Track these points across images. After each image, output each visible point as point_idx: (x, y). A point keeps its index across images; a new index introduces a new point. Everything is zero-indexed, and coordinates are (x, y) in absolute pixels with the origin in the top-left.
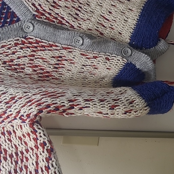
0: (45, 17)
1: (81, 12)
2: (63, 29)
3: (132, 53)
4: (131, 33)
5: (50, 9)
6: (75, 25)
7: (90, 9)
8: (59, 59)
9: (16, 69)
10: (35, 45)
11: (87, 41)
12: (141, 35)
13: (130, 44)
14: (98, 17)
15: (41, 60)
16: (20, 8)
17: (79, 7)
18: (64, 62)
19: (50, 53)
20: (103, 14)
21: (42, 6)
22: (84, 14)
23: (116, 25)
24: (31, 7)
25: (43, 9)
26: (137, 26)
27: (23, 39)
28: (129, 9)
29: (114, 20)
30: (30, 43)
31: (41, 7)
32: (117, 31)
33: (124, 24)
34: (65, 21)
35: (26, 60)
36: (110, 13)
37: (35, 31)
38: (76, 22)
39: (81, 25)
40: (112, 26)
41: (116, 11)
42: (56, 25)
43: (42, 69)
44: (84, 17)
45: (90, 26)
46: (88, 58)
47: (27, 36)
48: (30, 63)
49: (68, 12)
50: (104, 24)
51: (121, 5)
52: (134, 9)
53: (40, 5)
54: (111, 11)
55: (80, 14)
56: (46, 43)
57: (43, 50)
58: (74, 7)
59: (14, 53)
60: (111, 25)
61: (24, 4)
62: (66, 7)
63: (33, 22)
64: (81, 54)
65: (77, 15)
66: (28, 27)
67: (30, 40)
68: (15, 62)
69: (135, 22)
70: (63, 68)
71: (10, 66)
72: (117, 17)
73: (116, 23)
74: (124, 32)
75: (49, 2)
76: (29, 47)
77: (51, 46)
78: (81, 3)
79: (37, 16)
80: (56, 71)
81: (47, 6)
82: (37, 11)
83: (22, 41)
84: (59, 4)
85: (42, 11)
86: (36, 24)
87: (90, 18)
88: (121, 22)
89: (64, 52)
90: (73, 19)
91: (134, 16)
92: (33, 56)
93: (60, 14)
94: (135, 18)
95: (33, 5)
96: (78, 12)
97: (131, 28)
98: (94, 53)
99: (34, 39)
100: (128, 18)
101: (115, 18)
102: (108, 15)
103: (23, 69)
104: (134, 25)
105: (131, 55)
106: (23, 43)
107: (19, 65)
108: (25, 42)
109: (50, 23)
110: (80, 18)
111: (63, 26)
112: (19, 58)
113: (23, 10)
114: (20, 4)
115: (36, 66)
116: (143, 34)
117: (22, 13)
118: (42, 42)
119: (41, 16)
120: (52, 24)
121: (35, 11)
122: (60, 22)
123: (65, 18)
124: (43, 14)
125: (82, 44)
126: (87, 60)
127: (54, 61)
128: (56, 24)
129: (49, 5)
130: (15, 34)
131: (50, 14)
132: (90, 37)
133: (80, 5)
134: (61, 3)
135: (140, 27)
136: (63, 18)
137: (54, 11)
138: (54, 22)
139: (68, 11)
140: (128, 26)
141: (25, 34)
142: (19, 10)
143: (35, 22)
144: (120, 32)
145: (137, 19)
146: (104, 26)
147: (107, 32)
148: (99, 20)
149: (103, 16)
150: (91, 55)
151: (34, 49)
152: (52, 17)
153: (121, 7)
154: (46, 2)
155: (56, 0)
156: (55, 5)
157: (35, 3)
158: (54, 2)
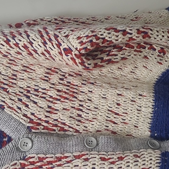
0: (42, 127)
1: (84, 112)
2: (67, 136)
4: (149, 123)
5: (46, 117)
6: (81, 128)
7: (93, 105)
10: (39, 164)
12: (162, 124)
13: (152, 136)
14: (105, 113)
16: (9, 124)
17: (80, 105)
20: (111, 108)
21: (35, 114)
22: (88, 114)
23: (129, 119)
24: (22, 119)
25: (37, 118)
26: (154, 114)
27: (22, 162)
28: (140, 95)
29: (125, 112)
30: (31, 163)
31: (35, 116)
32: (132, 125)
33: (138, 115)
34: (67, 127)
36: (118, 104)
37: (35, 146)
38: (81, 126)
39: (87, 127)
40: (125, 120)
41: (124, 102)
42: (58, 134)
44: (88, 117)
45: (98, 127)
47: (26, 157)
49: (68, 116)
50: (114, 120)
51: (129, 92)
52: (145, 94)
53: (33, 114)
54: (119, 103)
55: (83, 115)
56: (52, 157)
57: (51, 168)
58: (74, 108)
60: (122, 119)
61: (14, 118)
62: (64, 109)
63: (30, 136)
64: (101, 159)
65: (80, 116)
66: (25, 144)
67: (31, 160)
69: (150, 110)
72: (128, 108)
73: (128, 116)
74: (140, 125)
75: (43, 108)
77: (59, 159)
78: (81, 101)
79: (32, 128)
81: (42, 113)
82: (31, 121)
83: (21, 164)
84: (55, 108)
85: (37, 120)
86: (35, 138)
87: (95, 117)
88: (134, 113)
89: (79, 162)
90: (77, 123)
91: (148, 103)
93: (59, 120)
94: (149, 105)
95: (25, 115)
96: (80, 113)
97: (147, 118)
98: (117, 154)
99: (36, 156)
100: (141, 107)
101: (126, 110)
102: (117, 108)
104: (151, 113)
106: (23, 166)
108: (25, 164)
109: (51, 133)
110: (84, 119)
111: (66, 133)
113: (13, 126)
114: (9, 119)
116: (164, 122)
117: (13, 129)
118: (47, 158)
119: (38, 127)
120: (52, 133)
121: (29, 122)
122: (62, 129)
123: (66, 123)
124: (39, 124)
128: (58, 132)
129: (44, 112)
130: (9, 158)
131: (47, 122)
133: (81, 103)
134: (58, 106)
135: (158, 114)
136: (64, 124)
137: (52, 117)
138: (55, 130)
139: (68, 113)
140: (143, 116)
141: (24, 154)
142: (9, 126)
143: (32, 136)
144: (136, 125)
145: (153, 106)
146: (114, 123)
147: (120, 129)
148: (107, 117)
149: (111, 111)
150: (115, 157)
152: (51, 125)
153: (129, 95)
154: (39, 109)
155: (50, 104)
156: (51, 110)
157: (26, 113)
158: (49, 107)
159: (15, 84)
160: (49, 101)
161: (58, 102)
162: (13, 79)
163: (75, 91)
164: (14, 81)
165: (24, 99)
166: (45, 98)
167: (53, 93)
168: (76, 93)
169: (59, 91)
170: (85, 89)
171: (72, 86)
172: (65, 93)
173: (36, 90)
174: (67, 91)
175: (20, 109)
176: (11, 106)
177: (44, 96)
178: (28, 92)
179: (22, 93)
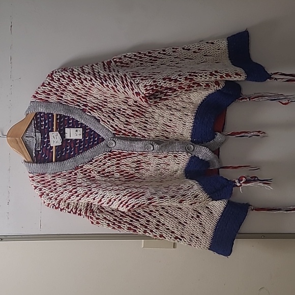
0: (122, 134)
1: (148, 124)
2: (137, 140)
3: (194, 148)
4: (190, 133)
5: (125, 127)
6: (146, 135)
7: (154, 120)
8: (139, 163)
9: (108, 176)
10: (119, 155)
11: (156, 146)
12: (198, 134)
13: (191, 141)
14: (162, 125)
15: (125, 166)
17: (146, 120)
18: (142, 164)
19: (131, 160)
22: (151, 125)
24: (110, 128)
26: (194, 127)
27: (109, 153)
28: (186, 115)
29: (175, 125)
30: (115, 155)
31: (118, 127)
32: (179, 133)
33: (183, 127)
34: (137, 134)
35: (114, 168)
36: (171, 120)
37: (117, 145)
38: (146, 133)
39: (150, 134)
41: (175, 119)
43: (128, 173)
44: (151, 127)
45: (157, 133)
46: (161, 158)
47: (111, 150)
48: (117, 170)
49: (138, 127)
50: (167, 130)
51: (178, 113)
52: (189, 114)
53: (116, 126)
55: (148, 126)
56: (126, 153)
57: (125, 158)
58: (142, 122)
59: (104, 164)
60: (173, 130)
61: (105, 127)
62: (136, 122)
63: (114, 139)
64: (154, 156)
65: (146, 127)
66: (112, 144)
67: (114, 153)
68: (106, 171)
69: (191, 125)
70: (142, 169)
71: (103, 174)
72: (177, 123)
73: (176, 128)
74: (185, 134)
75: (123, 122)
76: (114, 158)
77: (130, 154)
78: (146, 118)
79: (116, 134)
80: (138, 173)
82: (115, 130)
84: (130, 122)
85: (119, 129)
86: (117, 141)
87: (155, 128)
88: (181, 126)
89: (141, 157)
90: (143, 131)
92: (119, 164)
93: (132, 129)
94: (191, 121)
95: (112, 126)
96: (146, 125)
97: (189, 130)
99: (117, 151)
100: (185, 122)
102: (169, 122)
103: (113, 174)
104: (192, 127)
105: (194, 150)
106: (110, 156)
107: (109, 172)
110: (148, 129)
111: (136, 137)
112: (108, 167)
115: (122, 171)
118: (123, 153)
120: (128, 138)
121: (114, 131)
122: (134, 135)
123: (137, 131)
124: (120, 132)
125: (153, 149)
126: (160, 159)
127: (134, 165)
128: (131, 137)
129: (123, 124)
131: (125, 130)
132: (158, 142)
133: (146, 119)
134: (132, 120)
135: (196, 127)
136: (135, 132)
137: (128, 127)
138: (129, 136)
139: (138, 125)
140: (186, 128)
142: (102, 132)
144: (181, 134)
145: (193, 122)
146: (167, 132)
147: (171, 136)
148: (163, 128)
149: (165, 124)
150: (162, 156)
151: (119, 159)
152: (127, 133)
153: (178, 114)
154: (120, 123)
155: (128, 119)
156: (128, 123)
157: (113, 125)
158: (127, 121)
159: (106, 105)
160: (127, 117)
161: (132, 118)
162: (105, 102)
163: (144, 110)
164: (105, 104)
165: (112, 116)
166: (124, 115)
167: (129, 112)
168: (144, 112)
169: (133, 111)
170: (150, 110)
171: (142, 107)
172: (138, 112)
173: (119, 110)
174: (138, 111)
175: (109, 122)
176: (104, 120)
177: (124, 113)
178: (114, 111)
179: (110, 111)
